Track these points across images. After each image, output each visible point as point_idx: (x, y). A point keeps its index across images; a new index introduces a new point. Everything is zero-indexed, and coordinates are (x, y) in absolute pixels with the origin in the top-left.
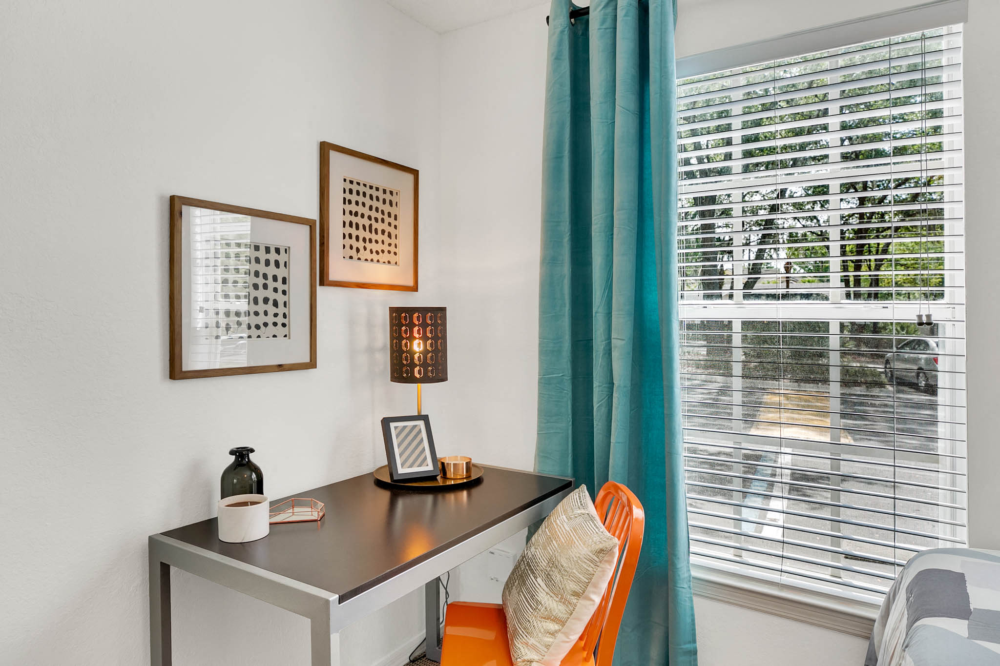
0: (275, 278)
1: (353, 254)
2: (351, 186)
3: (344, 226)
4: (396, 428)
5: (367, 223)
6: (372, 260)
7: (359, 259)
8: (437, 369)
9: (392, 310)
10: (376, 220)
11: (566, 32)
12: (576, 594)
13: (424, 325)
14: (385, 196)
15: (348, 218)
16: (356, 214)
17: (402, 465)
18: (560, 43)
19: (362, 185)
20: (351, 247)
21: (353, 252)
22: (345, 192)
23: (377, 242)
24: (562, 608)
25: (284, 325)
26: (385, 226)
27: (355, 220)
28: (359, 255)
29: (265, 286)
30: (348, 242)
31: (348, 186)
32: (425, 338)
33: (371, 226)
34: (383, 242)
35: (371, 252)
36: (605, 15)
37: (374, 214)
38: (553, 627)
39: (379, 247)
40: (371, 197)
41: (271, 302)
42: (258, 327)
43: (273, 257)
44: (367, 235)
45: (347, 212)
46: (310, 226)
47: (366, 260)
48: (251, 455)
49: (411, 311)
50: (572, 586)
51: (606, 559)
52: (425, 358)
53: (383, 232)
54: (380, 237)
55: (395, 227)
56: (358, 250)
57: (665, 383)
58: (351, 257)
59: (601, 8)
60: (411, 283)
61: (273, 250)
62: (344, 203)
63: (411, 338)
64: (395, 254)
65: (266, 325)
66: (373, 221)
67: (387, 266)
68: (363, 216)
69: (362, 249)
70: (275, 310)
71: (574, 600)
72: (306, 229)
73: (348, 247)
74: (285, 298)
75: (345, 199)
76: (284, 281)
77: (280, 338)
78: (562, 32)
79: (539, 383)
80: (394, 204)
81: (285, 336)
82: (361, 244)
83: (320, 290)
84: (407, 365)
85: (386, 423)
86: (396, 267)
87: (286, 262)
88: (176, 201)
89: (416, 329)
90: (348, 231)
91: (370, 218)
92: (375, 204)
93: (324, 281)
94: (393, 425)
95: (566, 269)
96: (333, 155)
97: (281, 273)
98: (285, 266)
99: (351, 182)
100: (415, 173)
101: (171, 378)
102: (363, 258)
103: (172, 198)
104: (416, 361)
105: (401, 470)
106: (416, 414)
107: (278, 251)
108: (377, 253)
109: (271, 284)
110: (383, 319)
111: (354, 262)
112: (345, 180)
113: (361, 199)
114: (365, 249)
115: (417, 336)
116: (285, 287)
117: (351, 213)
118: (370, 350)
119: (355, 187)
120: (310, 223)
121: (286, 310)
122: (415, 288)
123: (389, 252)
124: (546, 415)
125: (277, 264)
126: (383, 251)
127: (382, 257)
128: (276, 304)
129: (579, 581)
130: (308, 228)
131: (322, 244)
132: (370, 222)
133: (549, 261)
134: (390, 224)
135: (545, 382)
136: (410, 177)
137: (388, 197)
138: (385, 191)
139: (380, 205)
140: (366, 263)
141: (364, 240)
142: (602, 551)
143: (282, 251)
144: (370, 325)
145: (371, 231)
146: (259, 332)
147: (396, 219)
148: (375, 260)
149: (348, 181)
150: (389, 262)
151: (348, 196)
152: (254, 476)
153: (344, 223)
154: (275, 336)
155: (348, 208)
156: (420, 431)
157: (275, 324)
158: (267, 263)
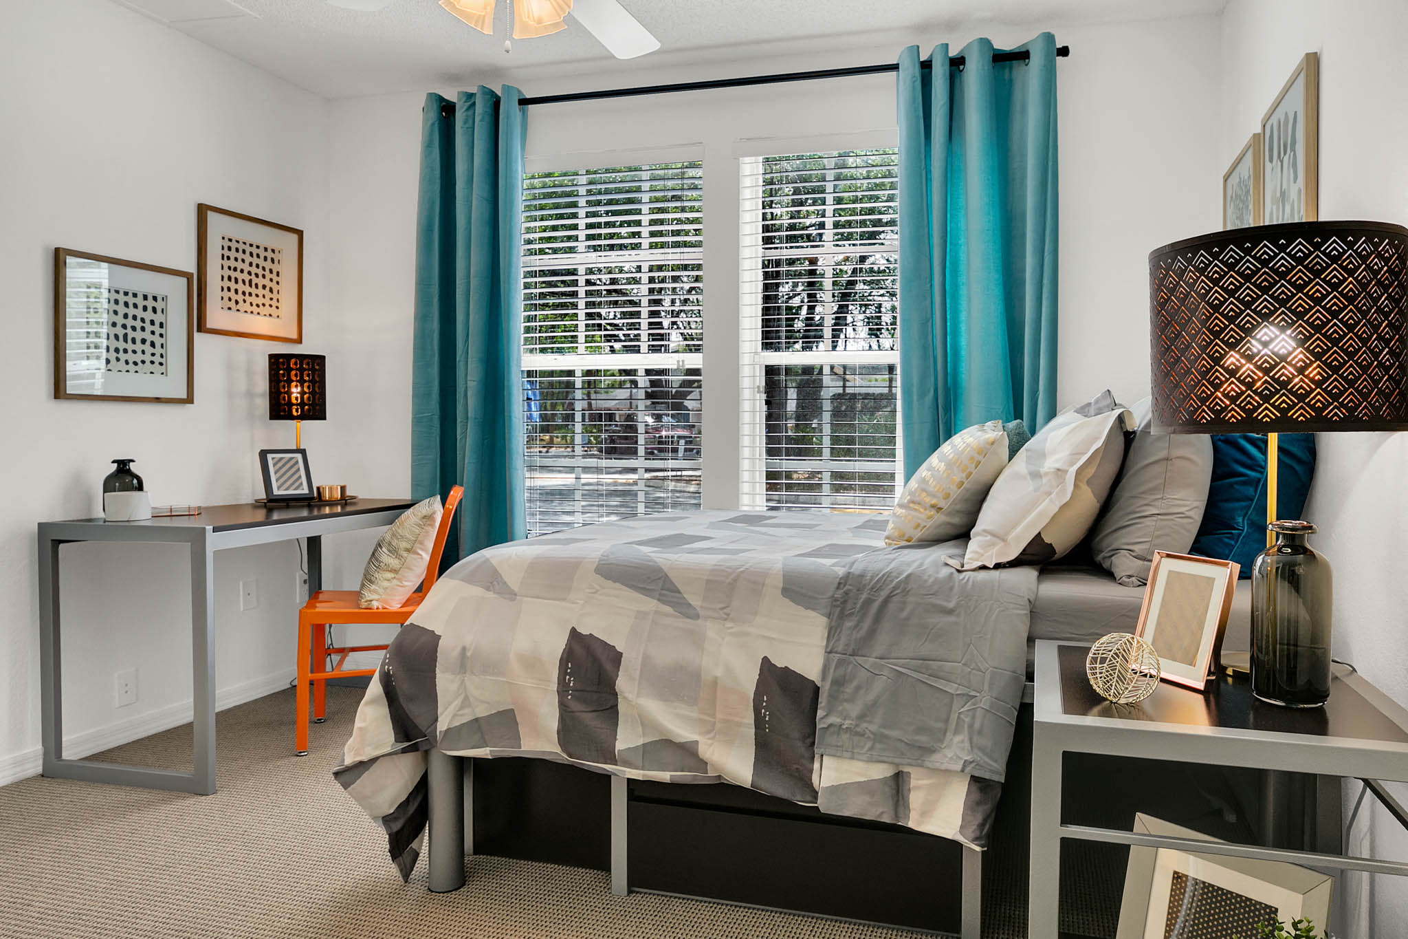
0: (152, 323)
1: (233, 305)
2: (230, 244)
3: (222, 280)
4: (273, 458)
5: (247, 278)
6: (252, 312)
7: (238, 310)
8: (314, 409)
9: (271, 356)
10: (257, 275)
11: (436, 125)
12: (408, 550)
13: (302, 370)
14: (266, 254)
15: (227, 273)
16: (235, 269)
17: (279, 488)
18: (431, 134)
19: (241, 242)
20: (230, 299)
21: (232, 304)
22: (223, 248)
23: (257, 296)
24: (397, 561)
25: (161, 364)
26: (266, 282)
27: (233, 274)
28: (238, 307)
29: (143, 329)
30: (226, 294)
31: (227, 243)
32: (302, 382)
33: (250, 281)
34: (264, 296)
35: (251, 304)
36: (467, 116)
37: (254, 270)
38: (389, 575)
39: (260, 301)
40: (251, 254)
41: (148, 343)
42: (135, 363)
43: (150, 303)
44: (247, 289)
45: (226, 267)
46: (188, 279)
47: (246, 312)
48: (131, 464)
49: (289, 357)
50: (404, 545)
51: (428, 523)
52: (302, 398)
53: (264, 287)
54: (260, 291)
55: (278, 283)
56: (237, 302)
57: (506, 414)
58: (230, 309)
59: (464, 110)
60: (295, 336)
61: (150, 298)
62: (223, 259)
63: (290, 381)
64: (277, 308)
65: (143, 362)
66: (253, 276)
67: (268, 318)
68: (242, 271)
69: (241, 302)
70: (153, 351)
71: (405, 554)
72: (184, 280)
73: (226, 299)
74: (162, 340)
75: (223, 255)
76: (161, 325)
77: (157, 376)
78: (433, 124)
79: (412, 421)
80: (276, 261)
81: (162, 374)
82: (240, 297)
83: (197, 336)
84: (285, 404)
85: (263, 454)
86: (278, 320)
87: (163, 309)
88: (62, 254)
89: (293, 373)
90: (226, 284)
91: (250, 273)
92: (255, 260)
93: (201, 328)
94: (270, 456)
95: (435, 325)
96: (211, 216)
97: (158, 318)
98: (163, 312)
99: (230, 240)
100: (300, 233)
101: (55, 398)
102: (242, 310)
103: (57, 250)
104: (294, 401)
105: (276, 492)
106: (295, 448)
107: (155, 299)
108: (258, 306)
109: (149, 328)
110: (263, 366)
111: (233, 313)
112: (223, 238)
113: (240, 255)
114: (245, 301)
115: (294, 379)
116: (162, 331)
117: (229, 268)
118: (250, 394)
119: (234, 245)
120: (188, 276)
121: (163, 351)
122: (299, 340)
123: (271, 306)
124: (418, 450)
125: (154, 310)
126: (264, 305)
127: (261, 309)
128: (153, 345)
129: (408, 540)
130: (185, 279)
131: (199, 295)
132: (250, 277)
133: (422, 318)
134: (271, 280)
135: (417, 421)
136: (295, 237)
137: (269, 254)
138: (266, 249)
139: (261, 262)
140: (246, 314)
141: (244, 293)
142: (425, 517)
143: (159, 299)
144: (250, 373)
145: (251, 285)
146: (136, 368)
147: (278, 275)
148: (255, 312)
149: (226, 239)
150: (270, 315)
151: (226, 253)
152: (135, 481)
153: (223, 277)
154: (152, 373)
155: (226, 263)
156: (297, 462)
157: (152, 362)
158: (145, 308)
